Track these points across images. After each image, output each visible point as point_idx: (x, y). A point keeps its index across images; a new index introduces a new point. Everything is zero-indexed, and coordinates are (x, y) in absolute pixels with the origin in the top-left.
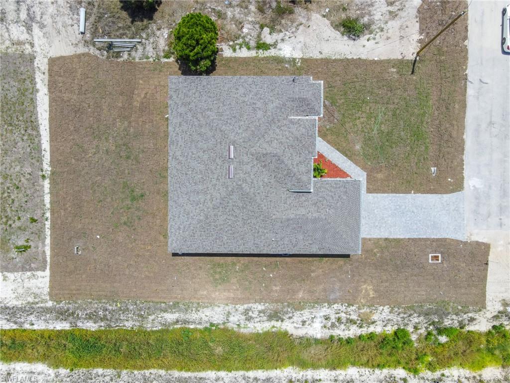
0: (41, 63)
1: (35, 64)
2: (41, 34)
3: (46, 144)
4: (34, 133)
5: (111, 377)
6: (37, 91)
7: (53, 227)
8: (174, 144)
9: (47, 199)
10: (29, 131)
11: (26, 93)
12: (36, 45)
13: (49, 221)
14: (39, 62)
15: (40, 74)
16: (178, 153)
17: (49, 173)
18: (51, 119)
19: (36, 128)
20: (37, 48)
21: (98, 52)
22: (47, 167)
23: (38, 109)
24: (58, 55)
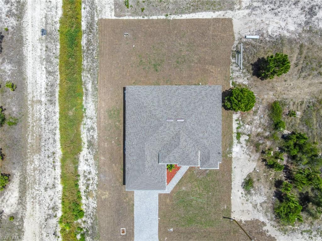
0: (229, 14)
1: (229, 11)
2: (245, 14)
3: (185, 17)
4: (191, 10)
5: (55, 53)
6: (214, 12)
7: (139, 21)
8: (185, 88)
9: (155, 17)
10: (192, 8)
11: (213, 6)
12: (239, 11)
13: (143, 19)
14: (230, 13)
15: (223, 13)
16: (180, 91)
17: (169, 19)
18: (198, 20)
19: (194, 11)
20: (237, 12)
21: (235, 46)
22: (172, 17)
23: (204, 13)
24: (234, 24)
